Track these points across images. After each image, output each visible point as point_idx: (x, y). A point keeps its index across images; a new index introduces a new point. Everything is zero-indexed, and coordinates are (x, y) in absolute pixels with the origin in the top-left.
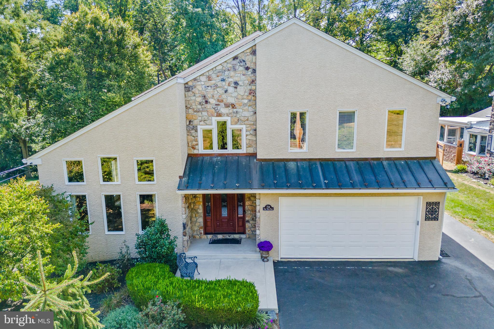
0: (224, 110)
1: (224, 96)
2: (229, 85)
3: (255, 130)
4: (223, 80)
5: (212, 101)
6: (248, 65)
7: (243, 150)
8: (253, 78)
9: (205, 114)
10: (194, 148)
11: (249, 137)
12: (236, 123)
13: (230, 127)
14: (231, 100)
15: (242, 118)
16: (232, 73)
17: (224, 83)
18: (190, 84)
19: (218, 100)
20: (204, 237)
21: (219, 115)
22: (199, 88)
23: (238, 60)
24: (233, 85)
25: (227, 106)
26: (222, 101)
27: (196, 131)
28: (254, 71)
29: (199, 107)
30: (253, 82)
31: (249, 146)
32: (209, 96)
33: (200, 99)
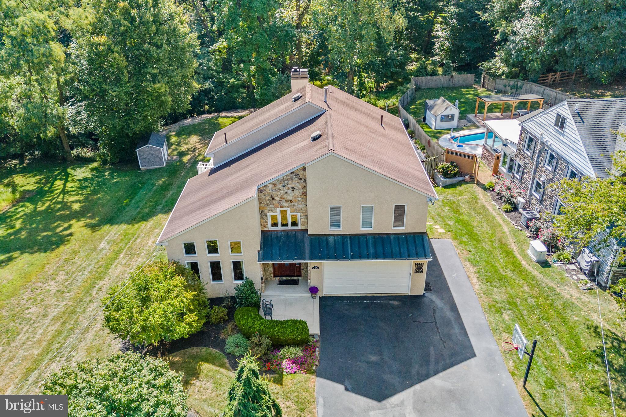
0: (285, 204)
1: (285, 196)
2: (288, 189)
3: (307, 216)
4: (284, 186)
5: (277, 199)
6: (301, 177)
7: (299, 227)
8: (304, 185)
9: (272, 206)
10: (265, 227)
11: (303, 220)
12: (293, 212)
13: (289, 214)
14: (290, 198)
15: (298, 209)
16: (290, 182)
17: (285, 188)
18: (262, 189)
19: (281, 198)
20: (274, 279)
21: (282, 207)
22: (268, 190)
23: (294, 174)
24: (291, 189)
25: (287, 201)
26: (284, 199)
27: (267, 216)
28: (305, 180)
29: (268, 202)
30: (305, 187)
31: (302, 225)
32: (274, 195)
33: (268, 198)
